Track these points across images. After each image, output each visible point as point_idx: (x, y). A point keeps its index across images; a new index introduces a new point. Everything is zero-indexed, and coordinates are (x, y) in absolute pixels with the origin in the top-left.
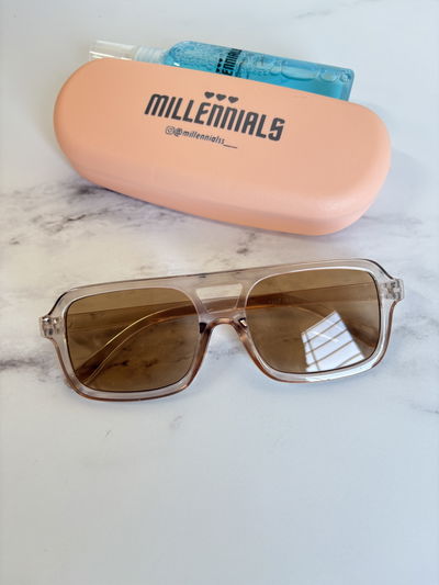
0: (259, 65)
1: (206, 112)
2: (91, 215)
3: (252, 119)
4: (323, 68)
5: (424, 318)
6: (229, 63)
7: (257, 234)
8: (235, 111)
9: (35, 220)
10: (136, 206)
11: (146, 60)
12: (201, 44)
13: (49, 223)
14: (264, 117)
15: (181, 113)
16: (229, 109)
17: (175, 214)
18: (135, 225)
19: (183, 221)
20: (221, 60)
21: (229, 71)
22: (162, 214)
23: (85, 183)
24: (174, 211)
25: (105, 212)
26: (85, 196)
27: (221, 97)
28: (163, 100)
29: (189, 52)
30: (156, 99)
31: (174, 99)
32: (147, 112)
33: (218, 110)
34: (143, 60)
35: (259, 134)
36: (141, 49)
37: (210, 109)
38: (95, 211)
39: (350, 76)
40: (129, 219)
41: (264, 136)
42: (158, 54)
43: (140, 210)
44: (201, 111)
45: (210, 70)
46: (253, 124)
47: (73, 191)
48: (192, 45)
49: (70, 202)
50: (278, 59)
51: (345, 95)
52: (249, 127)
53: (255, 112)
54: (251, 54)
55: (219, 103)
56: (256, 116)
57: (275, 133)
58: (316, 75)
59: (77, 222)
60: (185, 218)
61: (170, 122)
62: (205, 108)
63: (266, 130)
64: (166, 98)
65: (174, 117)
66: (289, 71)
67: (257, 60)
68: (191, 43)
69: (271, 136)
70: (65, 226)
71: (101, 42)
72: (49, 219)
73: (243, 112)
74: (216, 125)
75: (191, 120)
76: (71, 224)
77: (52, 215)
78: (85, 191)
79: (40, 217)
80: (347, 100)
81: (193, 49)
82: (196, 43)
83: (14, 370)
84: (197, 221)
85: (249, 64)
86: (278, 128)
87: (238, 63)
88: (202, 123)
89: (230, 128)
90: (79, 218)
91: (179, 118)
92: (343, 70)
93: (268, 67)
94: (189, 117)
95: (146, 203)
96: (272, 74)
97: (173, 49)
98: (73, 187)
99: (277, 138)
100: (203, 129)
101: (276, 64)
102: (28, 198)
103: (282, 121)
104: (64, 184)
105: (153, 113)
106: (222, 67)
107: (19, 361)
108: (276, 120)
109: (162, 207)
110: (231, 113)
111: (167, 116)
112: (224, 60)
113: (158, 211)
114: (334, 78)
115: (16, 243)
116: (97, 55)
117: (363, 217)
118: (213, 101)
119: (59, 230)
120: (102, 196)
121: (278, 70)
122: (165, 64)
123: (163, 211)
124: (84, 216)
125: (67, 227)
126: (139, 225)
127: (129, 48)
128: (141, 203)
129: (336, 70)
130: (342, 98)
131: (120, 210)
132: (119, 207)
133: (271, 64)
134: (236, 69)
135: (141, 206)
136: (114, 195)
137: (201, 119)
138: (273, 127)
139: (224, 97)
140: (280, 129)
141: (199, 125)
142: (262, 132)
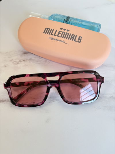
0: (75, 21)
2: (27, 60)
3: (73, 36)
4: (93, 23)
7: (72, 68)
8: (68, 34)
9: (11, 61)
10: (39, 58)
11: (44, 18)
12: (59, 15)
13: (15, 62)
14: (76, 36)
15: (53, 33)
17: (50, 61)
18: (39, 64)
19: (52, 63)
20: (65, 19)
21: (67, 23)
22: (46, 61)
23: (25, 51)
24: (50, 60)
25: (31, 59)
26: (25, 55)
27: (64, 30)
28: (48, 29)
29: (56, 17)
30: (47, 29)
31: (52, 29)
32: (44, 33)
33: (64, 33)
35: (75, 41)
36: (43, 15)
37: (61, 33)
39: (100, 26)
40: (37, 62)
41: (76, 41)
42: (47, 17)
43: (40, 59)
44: (59, 33)
45: (61, 22)
47: (22, 53)
48: (57, 15)
49: (21, 56)
50: (80, 20)
51: (98, 31)
52: (72, 38)
54: (73, 18)
55: (64, 31)
56: (74, 35)
57: (79, 40)
58: (91, 25)
59: (23, 62)
60: (53, 62)
61: (50, 36)
62: (60, 32)
63: (77, 40)
64: (49, 29)
65: (52, 34)
66: (83, 23)
67: (75, 20)
68: (57, 14)
69: (78, 41)
70: (19, 62)
71: (32, 12)
72: (15, 60)
73: (70, 34)
74: (63, 37)
75: (56, 36)
77: (16, 59)
78: (25, 53)
79: (13, 60)
80: (99, 32)
81: (57, 16)
82: (58, 14)
83: (3, 102)
84: (56, 63)
85: (72, 21)
86: (80, 39)
87: (69, 20)
88: (59, 36)
89: (67, 38)
90: (23, 61)
91: (53, 35)
92: (98, 24)
95: (42, 57)
97: (52, 16)
99: (80, 42)
100: (59, 38)
101: (80, 21)
102: (9, 54)
103: (81, 37)
104: (19, 51)
105: (46, 33)
107: (5, 100)
108: (80, 37)
109: (46, 59)
111: (49, 34)
112: (66, 19)
113: (45, 60)
114: (96, 26)
115: (6, 67)
116: (30, 16)
117: (102, 65)
118: (63, 30)
119: (18, 64)
121: (80, 23)
122: (49, 19)
124: (25, 60)
125: (20, 63)
126: (40, 64)
127: (39, 14)
128: (40, 57)
129: (96, 24)
130: (97, 32)
131: (35, 59)
132: (35, 58)
133: (79, 21)
134: (69, 22)
135: (40, 58)
136: (33, 55)
137: (59, 35)
138: (79, 39)
139: (66, 30)
140: (81, 40)
141: (58, 37)
142: (76, 40)
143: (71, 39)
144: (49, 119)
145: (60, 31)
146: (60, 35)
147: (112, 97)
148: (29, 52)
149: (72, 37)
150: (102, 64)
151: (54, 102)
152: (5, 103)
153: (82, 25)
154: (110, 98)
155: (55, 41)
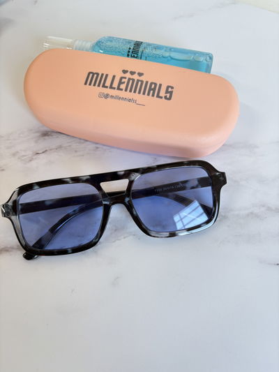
0: (154, 51)
1: (124, 82)
2: (51, 150)
3: (153, 86)
4: (195, 53)
5: (263, 206)
6: (135, 50)
8: (142, 82)
9: (14, 155)
10: (79, 143)
11: (81, 49)
12: (117, 38)
14: (160, 85)
15: (108, 84)
16: (138, 81)
17: (105, 147)
18: (80, 156)
22: (97, 148)
23: (45, 129)
24: (104, 145)
25: (60, 147)
26: (46, 137)
27: (132, 73)
28: (95, 75)
29: (109, 43)
30: (91, 75)
31: (103, 75)
32: (86, 84)
33: (131, 81)
34: (79, 49)
35: (158, 96)
36: (77, 42)
37: (126, 80)
38: (54, 147)
39: (211, 58)
40: (76, 151)
41: (161, 98)
42: (89, 45)
43: (82, 146)
44: (120, 83)
45: (123, 55)
46: (154, 90)
47: (38, 134)
48: (111, 39)
49: (36, 142)
50: (166, 47)
51: (208, 69)
52: (152, 92)
53: (154, 82)
54: (149, 45)
55: (132, 77)
56: (156, 84)
57: (168, 95)
58: (191, 57)
59: (42, 155)
61: (101, 89)
62: (123, 80)
63: (162, 93)
64: (98, 74)
65: (104, 86)
66: (174, 55)
67: (153, 48)
68: (110, 37)
69: (166, 97)
70: (34, 157)
71: (50, 37)
72: (23, 153)
73: (147, 82)
74: (131, 91)
75: (114, 88)
76: (38, 156)
77: (25, 151)
78: (45, 134)
79: (18, 152)
80: (210, 73)
81: (111, 41)
82: (113, 38)
83: (8, 253)
85: (147, 51)
86: (170, 92)
87: (141, 50)
88: (122, 90)
89: (139, 93)
90: (43, 152)
91: (107, 87)
92: (206, 54)
93: (158, 52)
94: (113, 86)
95: (87, 141)
96: (164, 57)
97: (99, 42)
98: (37, 132)
99: (170, 99)
100: (122, 94)
101: (166, 51)
102: (8, 140)
103: (172, 88)
104: (31, 130)
105: (90, 84)
108: (168, 87)
109: (97, 143)
110: (140, 83)
111: (99, 86)
113: (94, 145)
114: (202, 59)
115: (3, 170)
116: (48, 46)
117: (223, 145)
118: (128, 75)
119: (31, 161)
121: (167, 54)
122: (94, 50)
123: (98, 146)
125: (36, 159)
126: (83, 155)
127: (69, 41)
128: (83, 141)
129: (202, 54)
130: (206, 72)
131: (70, 146)
132: (69, 144)
133: (163, 51)
134: (140, 54)
135: (83, 143)
136: (65, 136)
137: (121, 87)
138: (167, 92)
139: (135, 73)
140: (171, 93)
141: (120, 91)
142: (160, 95)
143: (148, 94)
144: (118, 278)
145: (121, 78)
146: (123, 86)
147: (252, 213)
148: (53, 132)
149: (152, 89)
150: (223, 143)
151: (125, 238)
152: (11, 253)
154: (248, 215)
155: (113, 100)
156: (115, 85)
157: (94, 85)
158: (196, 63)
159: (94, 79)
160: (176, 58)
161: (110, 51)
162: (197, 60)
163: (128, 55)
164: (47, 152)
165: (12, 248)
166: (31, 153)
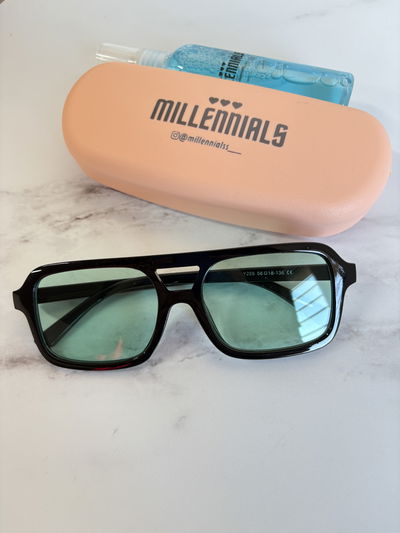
0: (261, 69)
1: (211, 117)
2: (98, 214)
3: (256, 124)
4: (324, 72)
6: (232, 67)
7: (257, 234)
8: (239, 117)
9: (43, 219)
10: (141, 206)
11: (150, 63)
12: (205, 48)
13: (57, 221)
14: (267, 123)
15: (186, 118)
17: (178, 214)
18: (139, 225)
19: (186, 221)
20: (224, 64)
21: (232, 75)
22: (166, 214)
23: (92, 182)
24: (177, 211)
25: (111, 211)
26: (92, 195)
27: (225, 103)
28: (168, 105)
29: (191, 55)
30: (162, 104)
31: (179, 104)
32: (153, 117)
33: (222, 116)
34: (148, 64)
35: (263, 140)
36: (145, 53)
37: (214, 114)
38: (102, 210)
39: (350, 81)
40: (134, 218)
41: (268, 142)
42: (162, 57)
43: (144, 210)
44: (206, 117)
45: (212, 74)
46: (257, 130)
47: (80, 190)
48: (195, 49)
49: (77, 201)
50: (279, 63)
51: (345, 98)
52: (253, 133)
53: (258, 117)
54: (252, 58)
55: (223, 109)
56: (260, 122)
57: (278, 139)
58: (317, 79)
59: (85, 221)
60: (188, 218)
61: (176, 127)
62: (210, 113)
63: (270, 136)
64: (172, 103)
65: (180, 122)
66: (290, 75)
67: (259, 63)
68: (195, 46)
69: (274, 142)
70: (72, 224)
71: (105, 44)
72: (57, 218)
73: (246, 118)
74: (220, 131)
75: (196, 126)
76: (78, 223)
77: (60, 213)
78: (91, 190)
79: (48, 216)
80: (347, 105)
81: (196, 52)
82: (199, 47)
83: (25, 366)
85: (250, 68)
86: (281, 134)
87: (240, 66)
88: (207, 128)
89: (234, 134)
90: (86, 217)
91: (184, 123)
92: (343, 75)
93: (269, 70)
94: (194, 122)
95: (151, 203)
96: (274, 78)
97: (178, 53)
98: (80, 186)
99: (280, 145)
100: (207, 135)
101: (277, 68)
102: (37, 196)
103: (286, 128)
104: (71, 183)
105: (159, 118)
106: (224, 71)
108: (279, 126)
109: (166, 208)
110: (235, 118)
111: (172, 121)
112: (227, 63)
113: (162, 211)
114: (334, 82)
115: (26, 241)
116: (102, 57)
117: (363, 219)
119: (67, 229)
120: (109, 195)
121: (279, 73)
122: (169, 66)
123: (167, 211)
124: (91, 215)
125: (75, 226)
126: (144, 225)
127: (134, 50)
128: (145, 203)
129: (336, 74)
130: (341, 103)
131: (126, 209)
132: (126, 207)
133: (273, 68)
134: (238, 72)
135: (145, 206)
136: (120, 195)
137: (206, 124)
138: (277, 133)
139: (228, 102)
140: (283, 136)
141: (204, 131)
142: (266, 138)
143: (248, 137)
144: (184, 417)
145: (208, 110)
146: (209, 123)
148: (103, 187)
150: (362, 216)
151: (198, 356)
152: (30, 366)
153: (287, 80)
154: (395, 333)
155: (192, 143)
156: (197, 120)
157: (166, 120)
158: (326, 88)
159: (166, 110)
160: (293, 79)
161: (193, 67)
162: (326, 83)
163: (221, 74)
164: (91, 218)
165: (32, 359)
166: (68, 217)
